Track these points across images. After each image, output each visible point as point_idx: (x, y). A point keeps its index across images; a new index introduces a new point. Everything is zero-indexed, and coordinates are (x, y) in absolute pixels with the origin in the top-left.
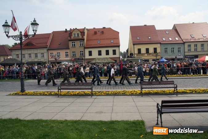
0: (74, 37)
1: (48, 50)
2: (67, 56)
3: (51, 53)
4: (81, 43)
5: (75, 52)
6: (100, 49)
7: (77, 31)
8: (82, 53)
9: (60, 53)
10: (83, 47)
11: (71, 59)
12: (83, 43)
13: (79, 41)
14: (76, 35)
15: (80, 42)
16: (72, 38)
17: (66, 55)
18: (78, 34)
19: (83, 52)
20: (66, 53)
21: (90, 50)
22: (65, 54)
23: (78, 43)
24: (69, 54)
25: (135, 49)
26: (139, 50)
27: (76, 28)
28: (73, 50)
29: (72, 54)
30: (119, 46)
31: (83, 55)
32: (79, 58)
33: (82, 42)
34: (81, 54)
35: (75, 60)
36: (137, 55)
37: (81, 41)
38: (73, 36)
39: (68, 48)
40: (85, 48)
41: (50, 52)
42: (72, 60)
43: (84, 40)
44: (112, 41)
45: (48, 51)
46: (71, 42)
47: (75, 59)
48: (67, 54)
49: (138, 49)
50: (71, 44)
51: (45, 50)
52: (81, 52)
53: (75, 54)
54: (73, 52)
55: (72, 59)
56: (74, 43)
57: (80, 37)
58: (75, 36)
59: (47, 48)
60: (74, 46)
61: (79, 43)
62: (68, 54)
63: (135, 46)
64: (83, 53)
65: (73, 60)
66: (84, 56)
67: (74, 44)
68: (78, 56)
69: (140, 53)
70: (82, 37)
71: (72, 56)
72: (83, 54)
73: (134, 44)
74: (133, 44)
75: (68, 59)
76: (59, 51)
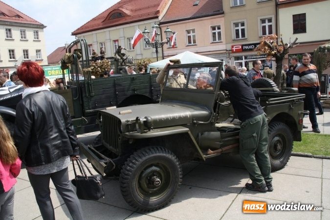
1: (161, 24)
2: (216, 37)
5: (243, 24)
8: (267, 24)
9: (194, 31)
10: (274, 3)
11: (229, 48)
17: (214, 34)
19: (270, 21)
20: (214, 28)
21: (299, 9)
22: (210, 32)
24: (222, 31)
28: (237, 16)
29: (233, 29)
31: (270, 32)
32: (255, 45)
34: (264, 28)
35: (243, 50)
39: (219, 12)
40: (279, 5)
42: (232, 51)
45: (160, 28)
47: (242, 46)
48: (217, 31)
52: (263, 21)
53: (243, 30)
54: (236, 25)
55: (234, 49)
59: (157, 18)
62: (219, 34)
64: (273, 23)
65: (237, 51)
68: (254, 36)
71: (234, 36)
75: (221, 47)
76: (190, 25)
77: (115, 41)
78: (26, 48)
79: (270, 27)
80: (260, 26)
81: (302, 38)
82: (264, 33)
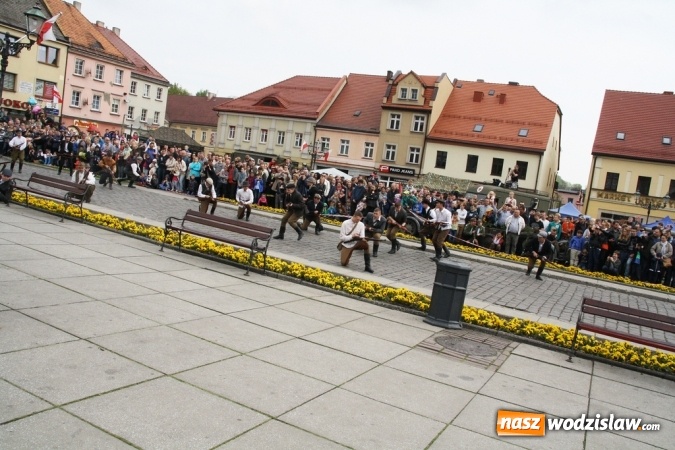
0: (400, 100)
1: (317, 127)
2: (368, 154)
3: (324, 139)
4: (420, 121)
5: (394, 147)
6: (474, 152)
7: (415, 80)
8: (415, 153)
9: (348, 142)
10: (423, 137)
11: (377, 167)
12: (425, 122)
13: (414, 114)
14: (409, 95)
15: (417, 118)
16: (395, 100)
17: (367, 150)
18: (415, 91)
19: (418, 150)
20: (367, 144)
21: (443, 148)
22: (364, 147)
23: (408, 121)
24: (375, 148)
25: (597, 170)
26: (612, 179)
27: (412, 73)
28: (391, 139)
29: (385, 150)
30: (540, 153)
31: (417, 161)
32: (401, 169)
33: (423, 119)
36: (600, 196)
37: (419, 115)
38: (399, 94)
39: (376, 132)
40: (428, 139)
41: (321, 134)
43: (428, 112)
44: (523, 133)
45: (316, 130)
46: (390, 113)
48: (370, 148)
49: (609, 174)
50: (386, 119)
51: (308, 127)
52: (412, 149)
53: (393, 153)
54: (389, 147)
55: (382, 168)
56: (399, 117)
57: (420, 101)
58: (404, 95)
59: (315, 119)
60: (395, 127)
61: (414, 121)
62: (372, 150)
63: (600, 162)
64: (420, 153)
65: (384, 171)
66: (421, 167)
67: (398, 122)
68: (402, 161)
69: (615, 190)
70: (426, 101)
71: (384, 157)
72: (417, 158)
73: (596, 155)
74: (593, 153)
75: (371, 164)
76: (346, 136)
77: (263, 130)
78: (146, 108)
79: (417, 156)
80: (409, 153)
81: (439, 172)
82: (411, 160)
